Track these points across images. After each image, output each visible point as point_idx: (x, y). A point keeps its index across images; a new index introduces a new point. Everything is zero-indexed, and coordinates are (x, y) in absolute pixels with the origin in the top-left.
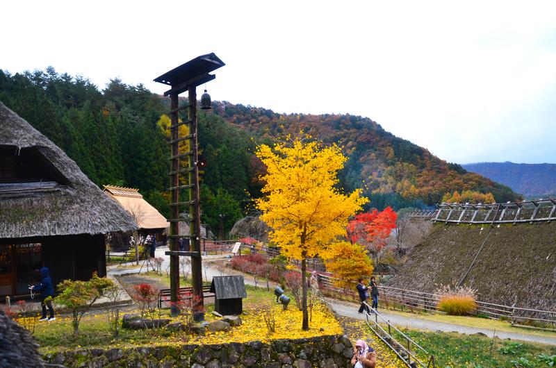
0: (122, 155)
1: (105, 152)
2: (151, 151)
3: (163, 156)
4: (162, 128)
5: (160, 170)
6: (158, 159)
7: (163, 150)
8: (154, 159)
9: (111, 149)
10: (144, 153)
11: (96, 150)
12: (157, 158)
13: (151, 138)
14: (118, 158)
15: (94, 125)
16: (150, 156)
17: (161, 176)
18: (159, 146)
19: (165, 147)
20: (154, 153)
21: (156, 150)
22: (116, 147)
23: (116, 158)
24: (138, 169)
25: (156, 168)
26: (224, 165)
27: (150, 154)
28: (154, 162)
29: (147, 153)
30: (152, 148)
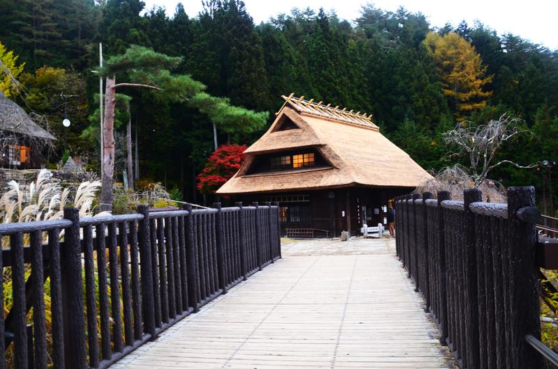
0: (370, 91)
1: (341, 82)
2: (412, 79)
3: (429, 85)
4: (429, 49)
5: (425, 107)
6: (422, 90)
7: (430, 78)
8: (417, 90)
9: (351, 78)
10: (401, 84)
11: (325, 77)
12: (420, 89)
13: (411, 62)
14: (363, 94)
15: (322, 44)
16: (409, 88)
17: (427, 115)
18: (423, 71)
19: (434, 73)
20: (416, 82)
21: (419, 78)
22: (360, 78)
23: (359, 93)
24: (394, 108)
25: (420, 103)
26: (531, 95)
27: (411, 84)
28: (416, 95)
29: (405, 84)
30: (413, 76)
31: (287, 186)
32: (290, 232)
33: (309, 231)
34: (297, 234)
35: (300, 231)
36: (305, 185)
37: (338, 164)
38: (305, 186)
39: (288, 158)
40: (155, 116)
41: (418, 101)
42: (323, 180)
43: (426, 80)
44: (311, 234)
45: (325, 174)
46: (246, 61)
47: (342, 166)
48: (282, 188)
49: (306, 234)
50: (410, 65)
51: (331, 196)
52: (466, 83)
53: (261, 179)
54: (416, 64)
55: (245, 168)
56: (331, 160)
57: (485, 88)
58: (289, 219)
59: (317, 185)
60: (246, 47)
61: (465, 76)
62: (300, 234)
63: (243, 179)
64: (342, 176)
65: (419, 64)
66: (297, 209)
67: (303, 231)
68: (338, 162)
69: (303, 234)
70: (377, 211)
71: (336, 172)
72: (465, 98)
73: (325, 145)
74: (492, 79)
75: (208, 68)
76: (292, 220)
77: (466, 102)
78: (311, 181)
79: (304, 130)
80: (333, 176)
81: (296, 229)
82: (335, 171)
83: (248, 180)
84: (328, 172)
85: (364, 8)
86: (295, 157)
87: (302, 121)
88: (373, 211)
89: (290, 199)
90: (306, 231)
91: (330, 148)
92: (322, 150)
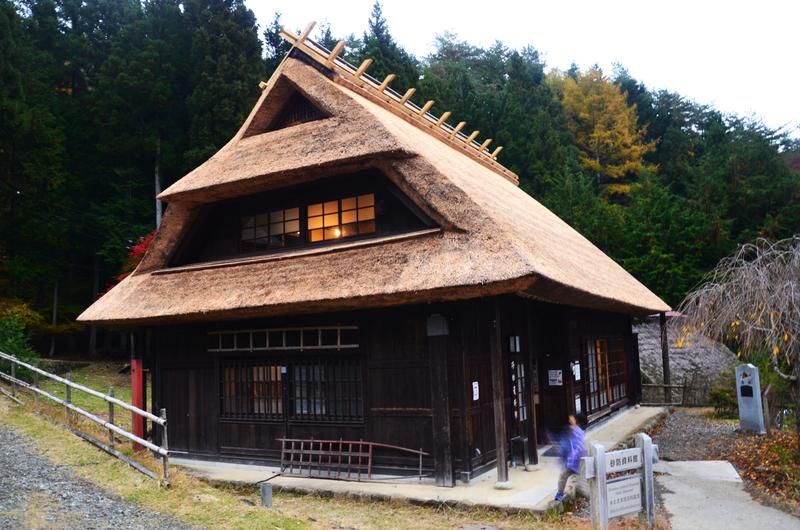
2: (530, 138)
3: (560, 149)
6: (549, 156)
8: (539, 156)
12: (546, 153)
16: (526, 152)
20: (538, 142)
21: (543, 135)
27: (529, 145)
28: (539, 163)
29: (519, 146)
30: (532, 131)
31: (281, 296)
32: (293, 451)
33: (356, 448)
34: (315, 458)
35: (326, 447)
36: (342, 290)
37: (462, 217)
38: (345, 293)
39: (294, 213)
40: (25, 165)
41: (542, 174)
42: (408, 270)
43: (554, 139)
44: (365, 461)
45: (414, 252)
46: (225, 56)
47: (478, 221)
48: (267, 301)
49: (345, 460)
50: (527, 115)
51: (437, 329)
52: (617, 149)
53: (205, 277)
54: (536, 112)
55: (161, 246)
56: (437, 203)
57: (648, 158)
58: (289, 407)
59: (390, 289)
60: (227, 30)
61: (617, 137)
62: (325, 459)
63: (156, 280)
64: (479, 255)
65: (542, 112)
66: (318, 374)
67: (335, 447)
68: (461, 208)
69: (335, 460)
70: (556, 377)
71: (456, 244)
72: (617, 174)
73: (415, 156)
74: (657, 146)
75: (147, 70)
76: (301, 409)
77: (620, 181)
78: (366, 275)
79: (344, 120)
80: (448, 257)
81: (311, 441)
82: (450, 240)
83: (167, 282)
84: (425, 245)
85: (442, 40)
86: (314, 210)
87: (336, 94)
88: (544, 378)
89: (293, 340)
90: (345, 448)
91: (431, 167)
92: (403, 169)
